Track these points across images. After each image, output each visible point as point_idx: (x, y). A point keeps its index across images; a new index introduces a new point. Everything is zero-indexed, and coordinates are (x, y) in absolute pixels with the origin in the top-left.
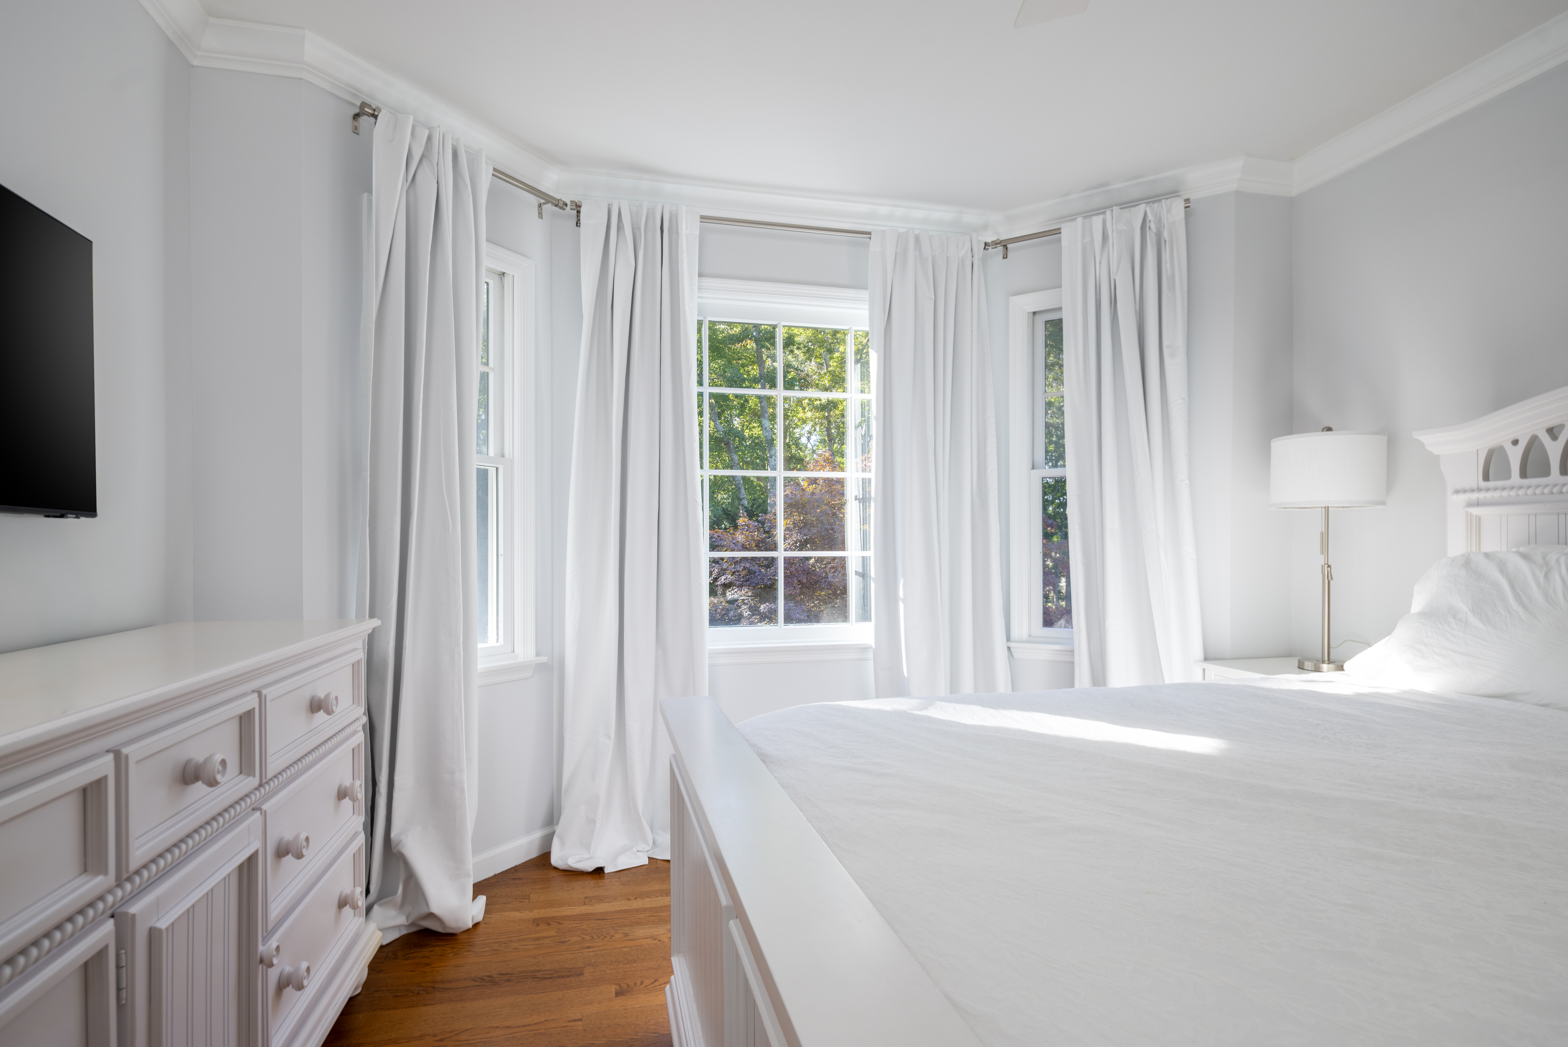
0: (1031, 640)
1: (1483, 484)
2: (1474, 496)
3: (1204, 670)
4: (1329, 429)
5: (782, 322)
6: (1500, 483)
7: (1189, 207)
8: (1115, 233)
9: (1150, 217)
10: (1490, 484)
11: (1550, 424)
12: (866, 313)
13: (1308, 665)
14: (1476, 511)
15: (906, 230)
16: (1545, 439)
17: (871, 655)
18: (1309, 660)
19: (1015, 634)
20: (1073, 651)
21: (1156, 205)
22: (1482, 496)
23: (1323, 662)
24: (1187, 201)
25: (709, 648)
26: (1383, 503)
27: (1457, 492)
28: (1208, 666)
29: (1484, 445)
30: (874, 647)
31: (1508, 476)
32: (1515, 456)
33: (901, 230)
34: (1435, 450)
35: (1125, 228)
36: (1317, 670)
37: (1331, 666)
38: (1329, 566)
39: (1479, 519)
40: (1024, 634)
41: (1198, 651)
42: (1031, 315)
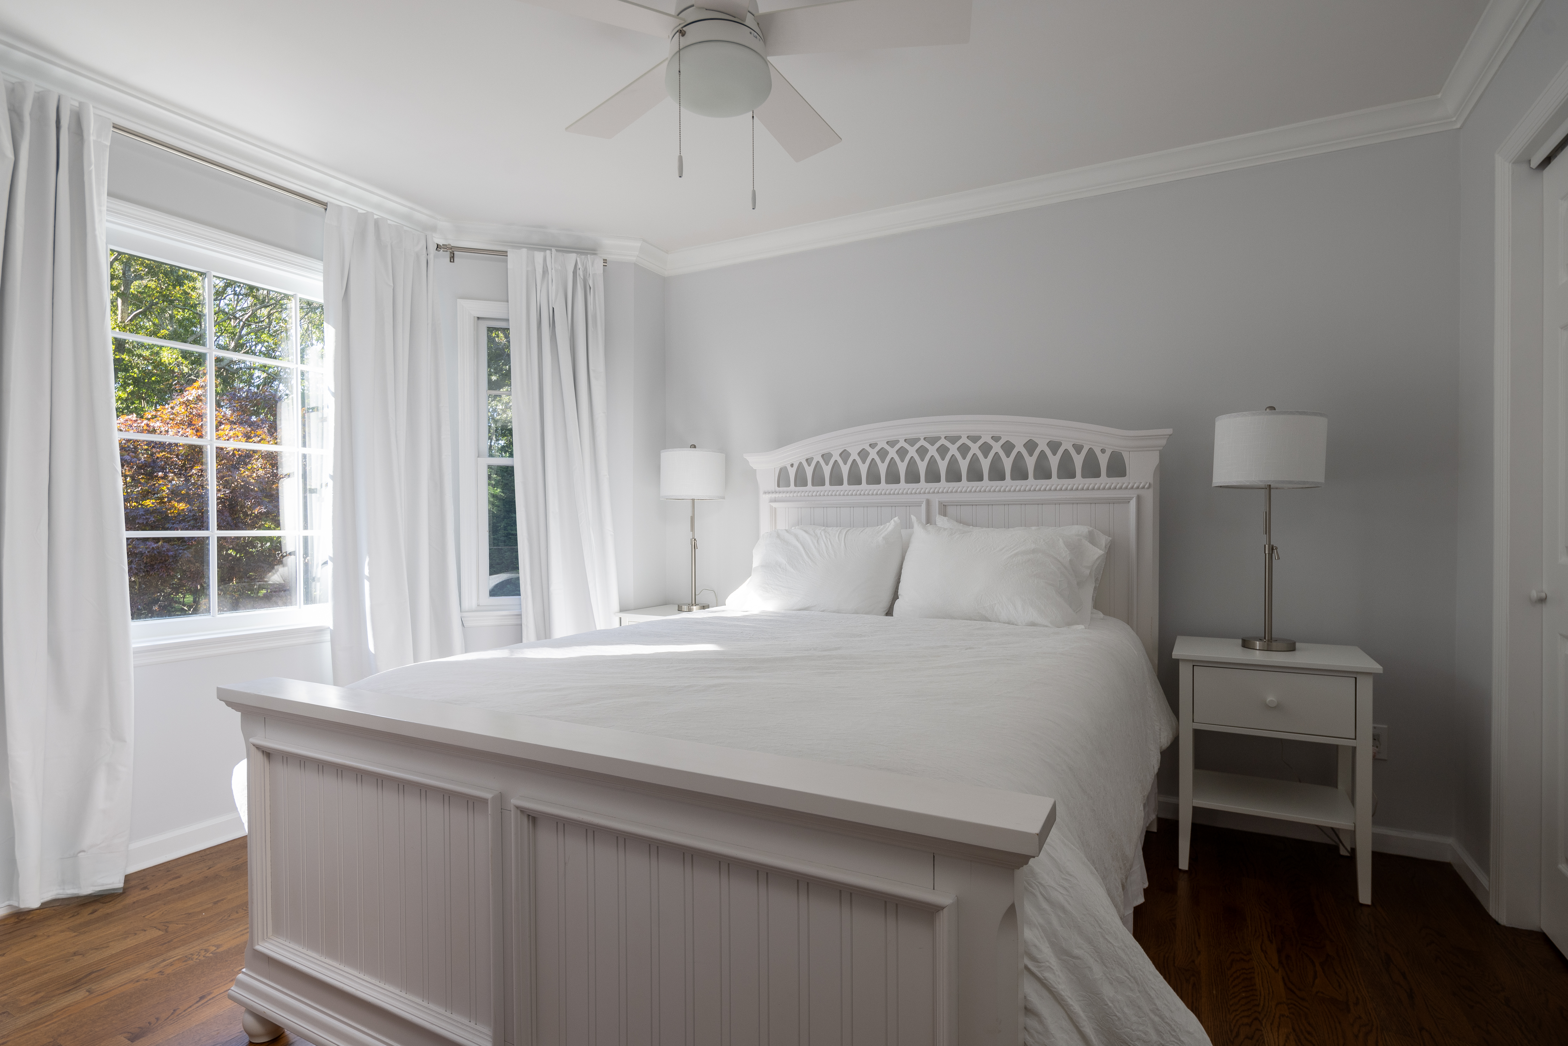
0: (480, 608)
1: (778, 489)
2: (774, 496)
3: (620, 618)
4: (695, 447)
5: (212, 272)
6: (785, 489)
7: (606, 266)
8: (553, 270)
9: (580, 266)
10: (781, 489)
11: (808, 456)
12: (321, 285)
13: (685, 608)
14: (774, 505)
15: (365, 212)
16: (805, 464)
17: (327, 637)
18: (685, 604)
19: (466, 605)
20: (520, 615)
21: (583, 257)
22: (777, 495)
23: (692, 605)
24: (605, 261)
25: (134, 646)
26: (723, 498)
27: (765, 493)
28: (623, 615)
29: (779, 465)
30: (332, 628)
31: (789, 486)
32: (792, 472)
33: (360, 211)
34: (754, 467)
35: (560, 268)
36: (690, 610)
37: (697, 607)
38: (695, 540)
39: (775, 509)
40: (474, 605)
41: (616, 606)
42: (476, 319)
